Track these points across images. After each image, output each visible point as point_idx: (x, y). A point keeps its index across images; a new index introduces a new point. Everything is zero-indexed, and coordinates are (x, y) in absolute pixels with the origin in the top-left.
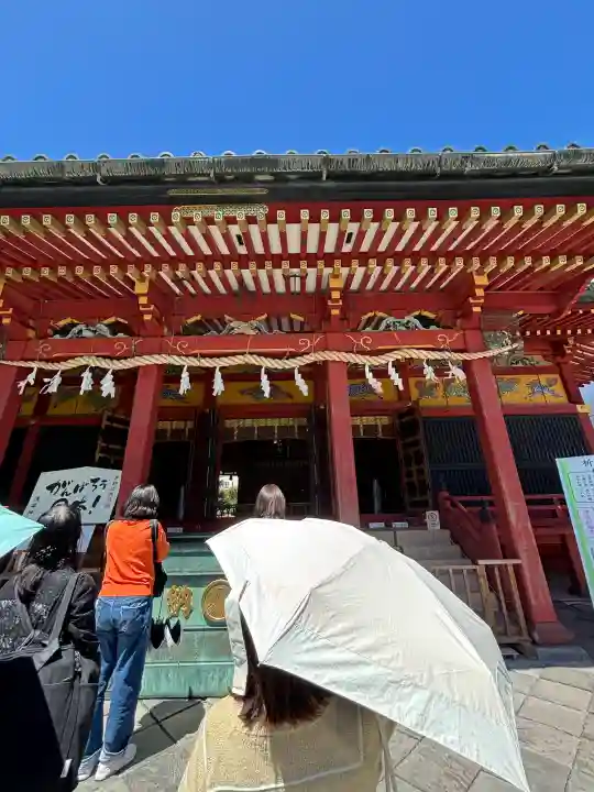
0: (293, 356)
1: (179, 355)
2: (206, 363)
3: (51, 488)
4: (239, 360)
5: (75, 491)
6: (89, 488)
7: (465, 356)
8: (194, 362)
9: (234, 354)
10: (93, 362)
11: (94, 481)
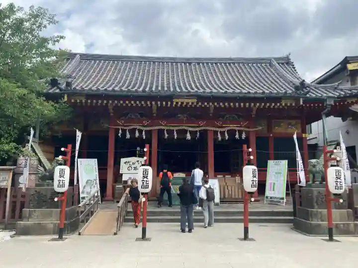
0: (198, 127)
1: (163, 126)
2: (172, 128)
3: (125, 163)
4: (181, 128)
5: (133, 164)
6: (137, 163)
7: (247, 129)
8: (168, 128)
9: (179, 126)
10: (138, 127)
11: (138, 161)
